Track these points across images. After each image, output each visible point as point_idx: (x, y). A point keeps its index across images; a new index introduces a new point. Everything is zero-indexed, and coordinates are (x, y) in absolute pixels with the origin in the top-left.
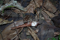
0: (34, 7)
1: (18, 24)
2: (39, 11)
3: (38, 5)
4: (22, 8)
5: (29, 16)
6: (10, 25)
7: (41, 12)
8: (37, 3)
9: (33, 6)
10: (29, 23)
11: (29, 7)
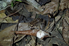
0: (55, 8)
1: (22, 27)
2: (60, 16)
3: (63, 6)
4: (37, 5)
5: (38, 21)
6: (12, 26)
7: (62, 18)
8: (63, 2)
9: (54, 6)
10: (33, 31)
11: (49, 6)
